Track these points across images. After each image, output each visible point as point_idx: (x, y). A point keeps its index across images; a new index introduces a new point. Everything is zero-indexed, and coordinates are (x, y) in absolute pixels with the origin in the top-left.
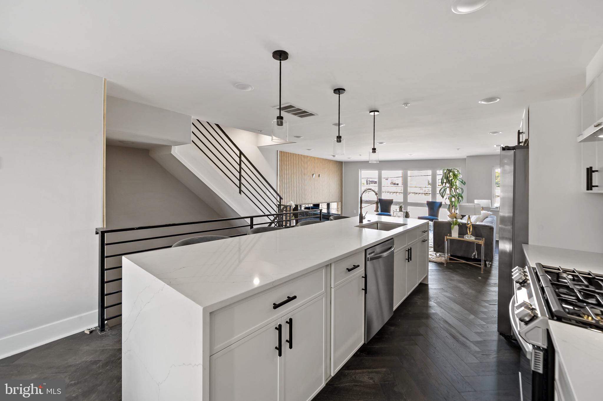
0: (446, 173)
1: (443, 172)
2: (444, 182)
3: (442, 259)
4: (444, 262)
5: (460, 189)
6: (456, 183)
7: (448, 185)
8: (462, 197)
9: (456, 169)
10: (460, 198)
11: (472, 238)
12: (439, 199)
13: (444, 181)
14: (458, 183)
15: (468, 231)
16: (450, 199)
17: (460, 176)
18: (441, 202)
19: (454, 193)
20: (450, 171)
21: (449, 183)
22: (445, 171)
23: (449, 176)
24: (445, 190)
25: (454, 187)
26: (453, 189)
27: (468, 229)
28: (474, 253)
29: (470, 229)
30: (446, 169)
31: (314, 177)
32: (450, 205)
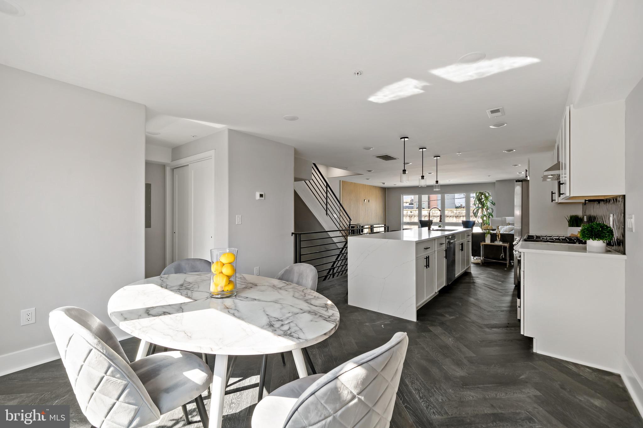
0: (478, 195)
1: (476, 195)
2: (477, 204)
3: (479, 261)
4: (480, 263)
5: (490, 209)
6: (487, 204)
7: (480, 206)
8: (492, 216)
9: (487, 192)
10: (491, 216)
11: (501, 243)
12: (472, 219)
13: (477, 202)
14: (489, 204)
15: (497, 238)
16: (482, 218)
17: (491, 198)
18: (475, 221)
19: (486, 213)
20: (482, 194)
21: (481, 204)
22: (478, 194)
23: (481, 198)
24: (478, 211)
25: (485, 207)
26: (484, 209)
27: (497, 236)
28: (502, 255)
29: (498, 236)
30: (479, 192)
31: (365, 202)
32: (482, 223)
